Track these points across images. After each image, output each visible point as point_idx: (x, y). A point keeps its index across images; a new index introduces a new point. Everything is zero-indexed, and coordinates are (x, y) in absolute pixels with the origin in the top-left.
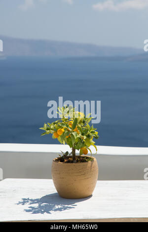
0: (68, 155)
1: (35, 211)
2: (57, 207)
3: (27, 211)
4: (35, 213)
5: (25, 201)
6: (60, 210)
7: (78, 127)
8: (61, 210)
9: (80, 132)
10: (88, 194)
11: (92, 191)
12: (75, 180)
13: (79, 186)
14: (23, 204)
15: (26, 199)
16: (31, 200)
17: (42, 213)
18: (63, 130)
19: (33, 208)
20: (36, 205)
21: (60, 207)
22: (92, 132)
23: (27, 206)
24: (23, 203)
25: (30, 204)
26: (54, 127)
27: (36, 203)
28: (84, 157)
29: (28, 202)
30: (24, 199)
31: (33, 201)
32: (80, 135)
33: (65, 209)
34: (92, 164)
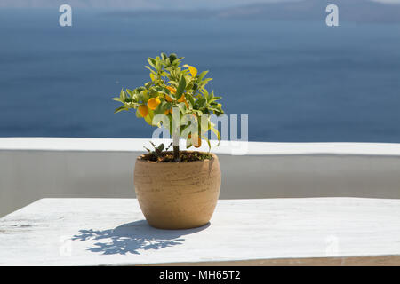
0: (165, 150)
1: (109, 251)
2: (148, 243)
3: (93, 250)
4: (108, 253)
5: (85, 235)
6: (155, 247)
7: (186, 95)
8: (157, 248)
9: (190, 105)
10: (202, 220)
11: (211, 215)
12: (180, 195)
13: (187, 205)
14: (84, 240)
15: (88, 232)
16: (98, 232)
17: (123, 252)
18: (158, 100)
19: (104, 246)
20: (108, 241)
21: (153, 242)
22: (212, 104)
23: (91, 242)
24: (83, 238)
25: (97, 238)
26: (140, 97)
27: (106, 237)
28: (194, 153)
29: (91, 235)
30: (83, 231)
31: (101, 234)
32: (191, 108)
33: (164, 245)
34: (211, 164)
